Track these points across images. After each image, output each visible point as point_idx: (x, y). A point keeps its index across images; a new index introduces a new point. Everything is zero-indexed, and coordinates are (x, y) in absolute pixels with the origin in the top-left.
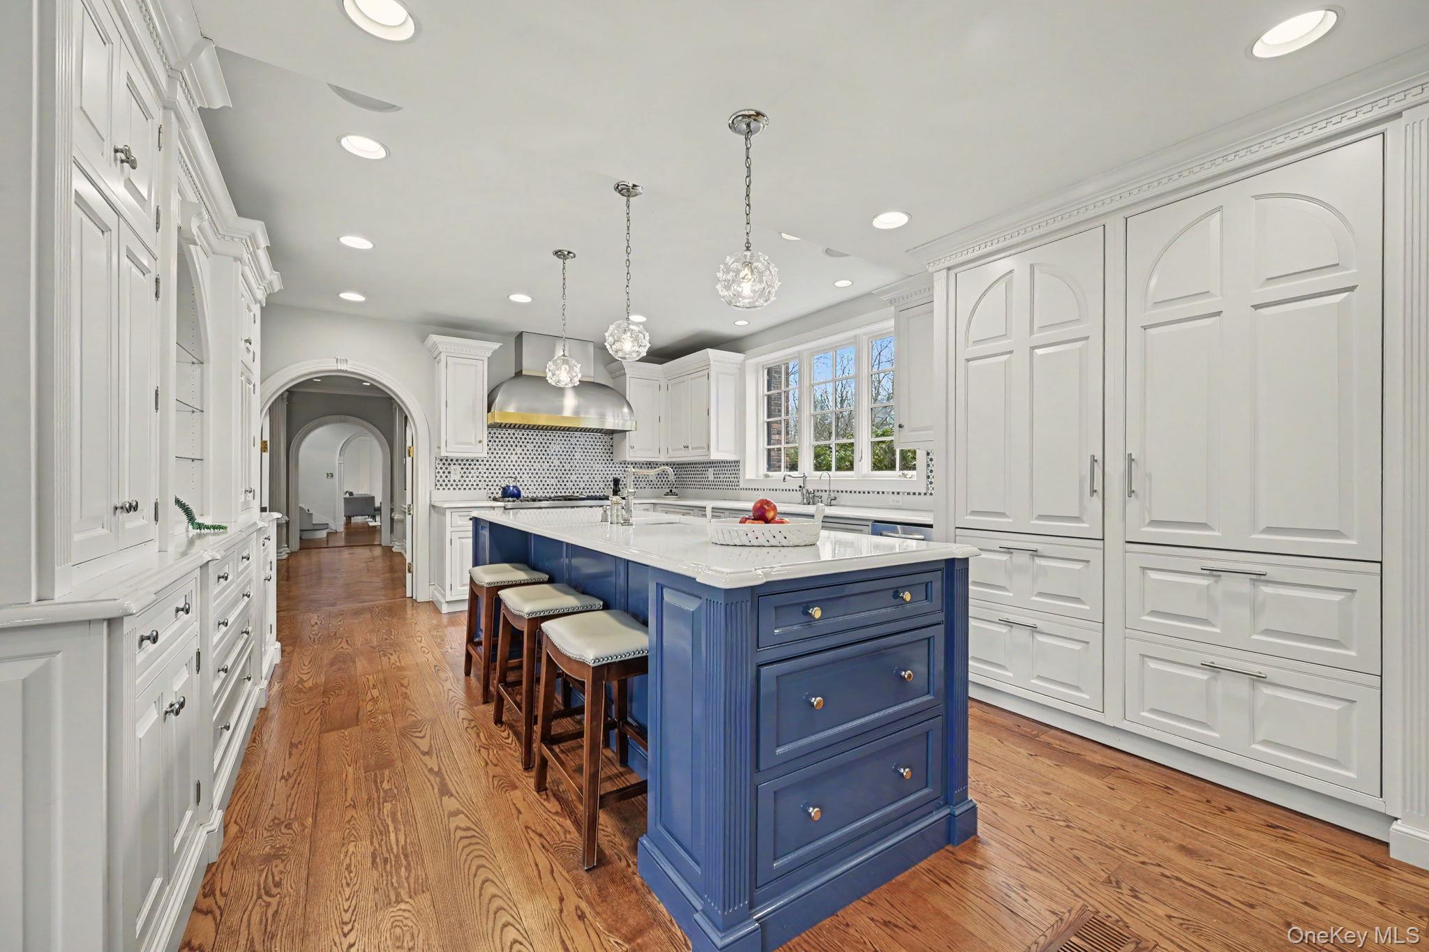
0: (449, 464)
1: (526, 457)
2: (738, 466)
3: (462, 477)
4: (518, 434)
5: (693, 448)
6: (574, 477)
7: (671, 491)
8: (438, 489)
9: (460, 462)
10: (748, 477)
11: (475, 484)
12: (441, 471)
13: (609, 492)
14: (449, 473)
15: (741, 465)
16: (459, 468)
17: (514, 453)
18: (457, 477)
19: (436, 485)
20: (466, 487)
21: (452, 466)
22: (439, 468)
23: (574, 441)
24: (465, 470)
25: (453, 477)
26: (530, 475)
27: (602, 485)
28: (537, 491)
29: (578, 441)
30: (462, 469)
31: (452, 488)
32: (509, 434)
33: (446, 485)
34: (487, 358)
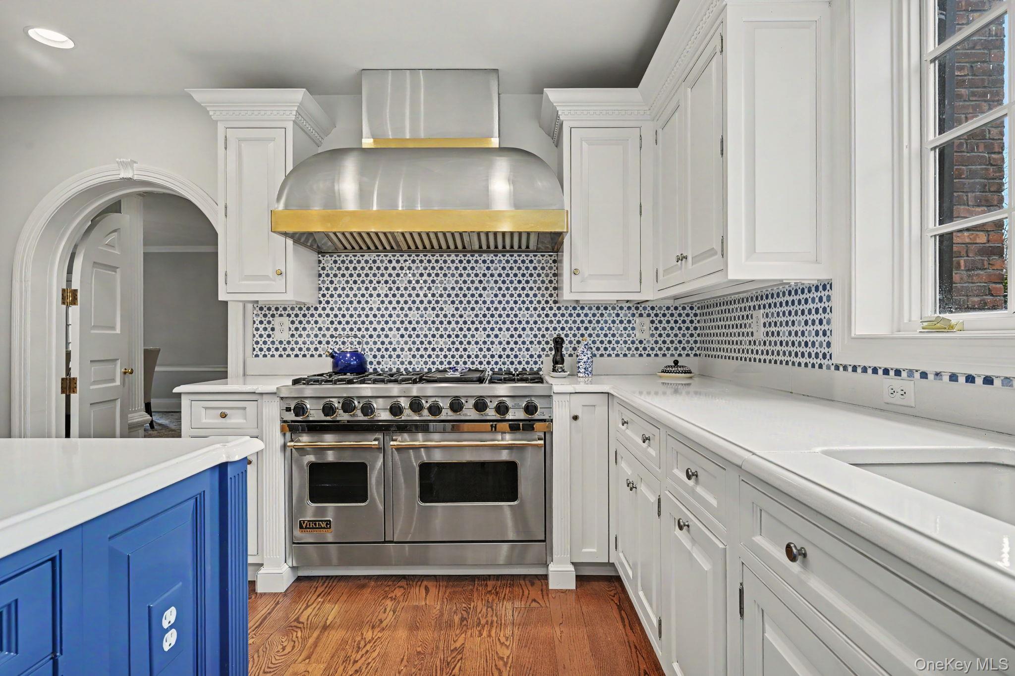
0: (273, 316)
1: (394, 300)
2: (829, 298)
3: (293, 336)
4: (382, 261)
5: (697, 259)
6: (481, 336)
7: (676, 362)
8: (257, 356)
9: (289, 311)
10: (860, 329)
11: (312, 347)
12: (261, 327)
13: (547, 363)
14: (273, 329)
15: (835, 294)
16: (286, 320)
17: (375, 293)
18: (285, 336)
19: (254, 349)
20: (298, 353)
21: (277, 319)
22: (257, 322)
23: (481, 268)
24: (297, 325)
25: (277, 336)
26: (402, 331)
27: (536, 350)
28: (414, 361)
29: (488, 268)
30: (293, 322)
31: (277, 354)
32: (367, 262)
33: (269, 349)
34: (292, 123)
